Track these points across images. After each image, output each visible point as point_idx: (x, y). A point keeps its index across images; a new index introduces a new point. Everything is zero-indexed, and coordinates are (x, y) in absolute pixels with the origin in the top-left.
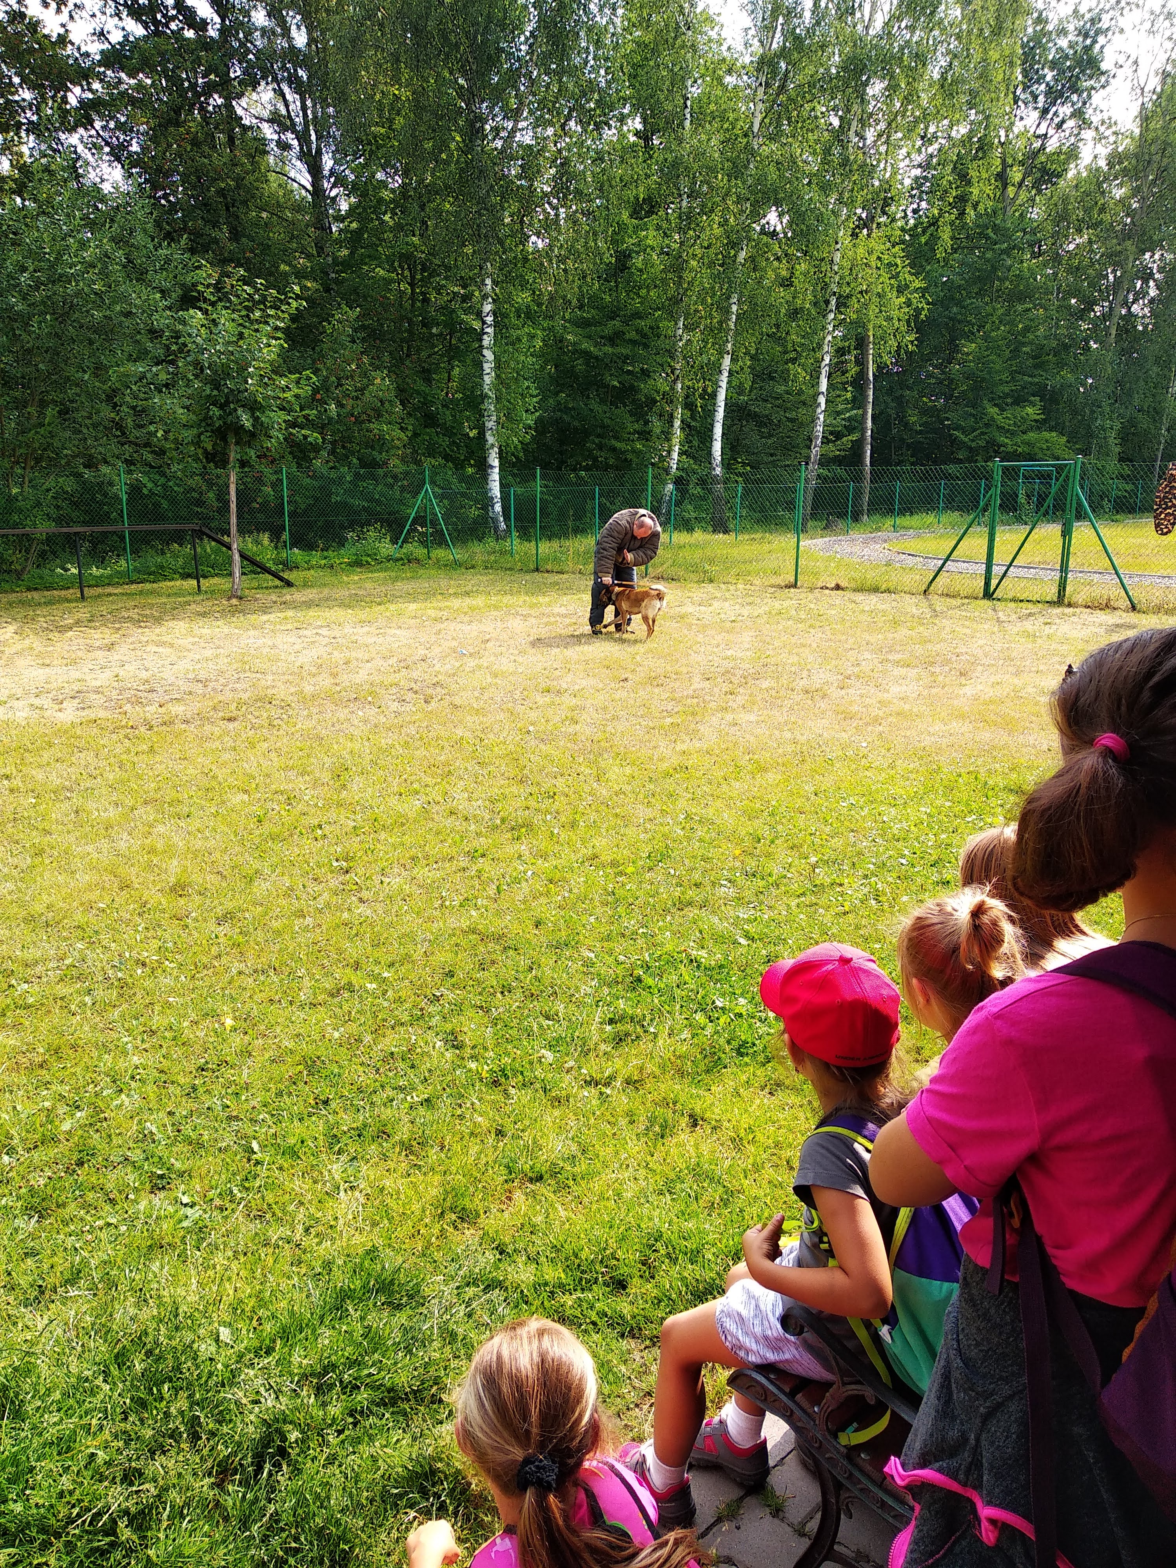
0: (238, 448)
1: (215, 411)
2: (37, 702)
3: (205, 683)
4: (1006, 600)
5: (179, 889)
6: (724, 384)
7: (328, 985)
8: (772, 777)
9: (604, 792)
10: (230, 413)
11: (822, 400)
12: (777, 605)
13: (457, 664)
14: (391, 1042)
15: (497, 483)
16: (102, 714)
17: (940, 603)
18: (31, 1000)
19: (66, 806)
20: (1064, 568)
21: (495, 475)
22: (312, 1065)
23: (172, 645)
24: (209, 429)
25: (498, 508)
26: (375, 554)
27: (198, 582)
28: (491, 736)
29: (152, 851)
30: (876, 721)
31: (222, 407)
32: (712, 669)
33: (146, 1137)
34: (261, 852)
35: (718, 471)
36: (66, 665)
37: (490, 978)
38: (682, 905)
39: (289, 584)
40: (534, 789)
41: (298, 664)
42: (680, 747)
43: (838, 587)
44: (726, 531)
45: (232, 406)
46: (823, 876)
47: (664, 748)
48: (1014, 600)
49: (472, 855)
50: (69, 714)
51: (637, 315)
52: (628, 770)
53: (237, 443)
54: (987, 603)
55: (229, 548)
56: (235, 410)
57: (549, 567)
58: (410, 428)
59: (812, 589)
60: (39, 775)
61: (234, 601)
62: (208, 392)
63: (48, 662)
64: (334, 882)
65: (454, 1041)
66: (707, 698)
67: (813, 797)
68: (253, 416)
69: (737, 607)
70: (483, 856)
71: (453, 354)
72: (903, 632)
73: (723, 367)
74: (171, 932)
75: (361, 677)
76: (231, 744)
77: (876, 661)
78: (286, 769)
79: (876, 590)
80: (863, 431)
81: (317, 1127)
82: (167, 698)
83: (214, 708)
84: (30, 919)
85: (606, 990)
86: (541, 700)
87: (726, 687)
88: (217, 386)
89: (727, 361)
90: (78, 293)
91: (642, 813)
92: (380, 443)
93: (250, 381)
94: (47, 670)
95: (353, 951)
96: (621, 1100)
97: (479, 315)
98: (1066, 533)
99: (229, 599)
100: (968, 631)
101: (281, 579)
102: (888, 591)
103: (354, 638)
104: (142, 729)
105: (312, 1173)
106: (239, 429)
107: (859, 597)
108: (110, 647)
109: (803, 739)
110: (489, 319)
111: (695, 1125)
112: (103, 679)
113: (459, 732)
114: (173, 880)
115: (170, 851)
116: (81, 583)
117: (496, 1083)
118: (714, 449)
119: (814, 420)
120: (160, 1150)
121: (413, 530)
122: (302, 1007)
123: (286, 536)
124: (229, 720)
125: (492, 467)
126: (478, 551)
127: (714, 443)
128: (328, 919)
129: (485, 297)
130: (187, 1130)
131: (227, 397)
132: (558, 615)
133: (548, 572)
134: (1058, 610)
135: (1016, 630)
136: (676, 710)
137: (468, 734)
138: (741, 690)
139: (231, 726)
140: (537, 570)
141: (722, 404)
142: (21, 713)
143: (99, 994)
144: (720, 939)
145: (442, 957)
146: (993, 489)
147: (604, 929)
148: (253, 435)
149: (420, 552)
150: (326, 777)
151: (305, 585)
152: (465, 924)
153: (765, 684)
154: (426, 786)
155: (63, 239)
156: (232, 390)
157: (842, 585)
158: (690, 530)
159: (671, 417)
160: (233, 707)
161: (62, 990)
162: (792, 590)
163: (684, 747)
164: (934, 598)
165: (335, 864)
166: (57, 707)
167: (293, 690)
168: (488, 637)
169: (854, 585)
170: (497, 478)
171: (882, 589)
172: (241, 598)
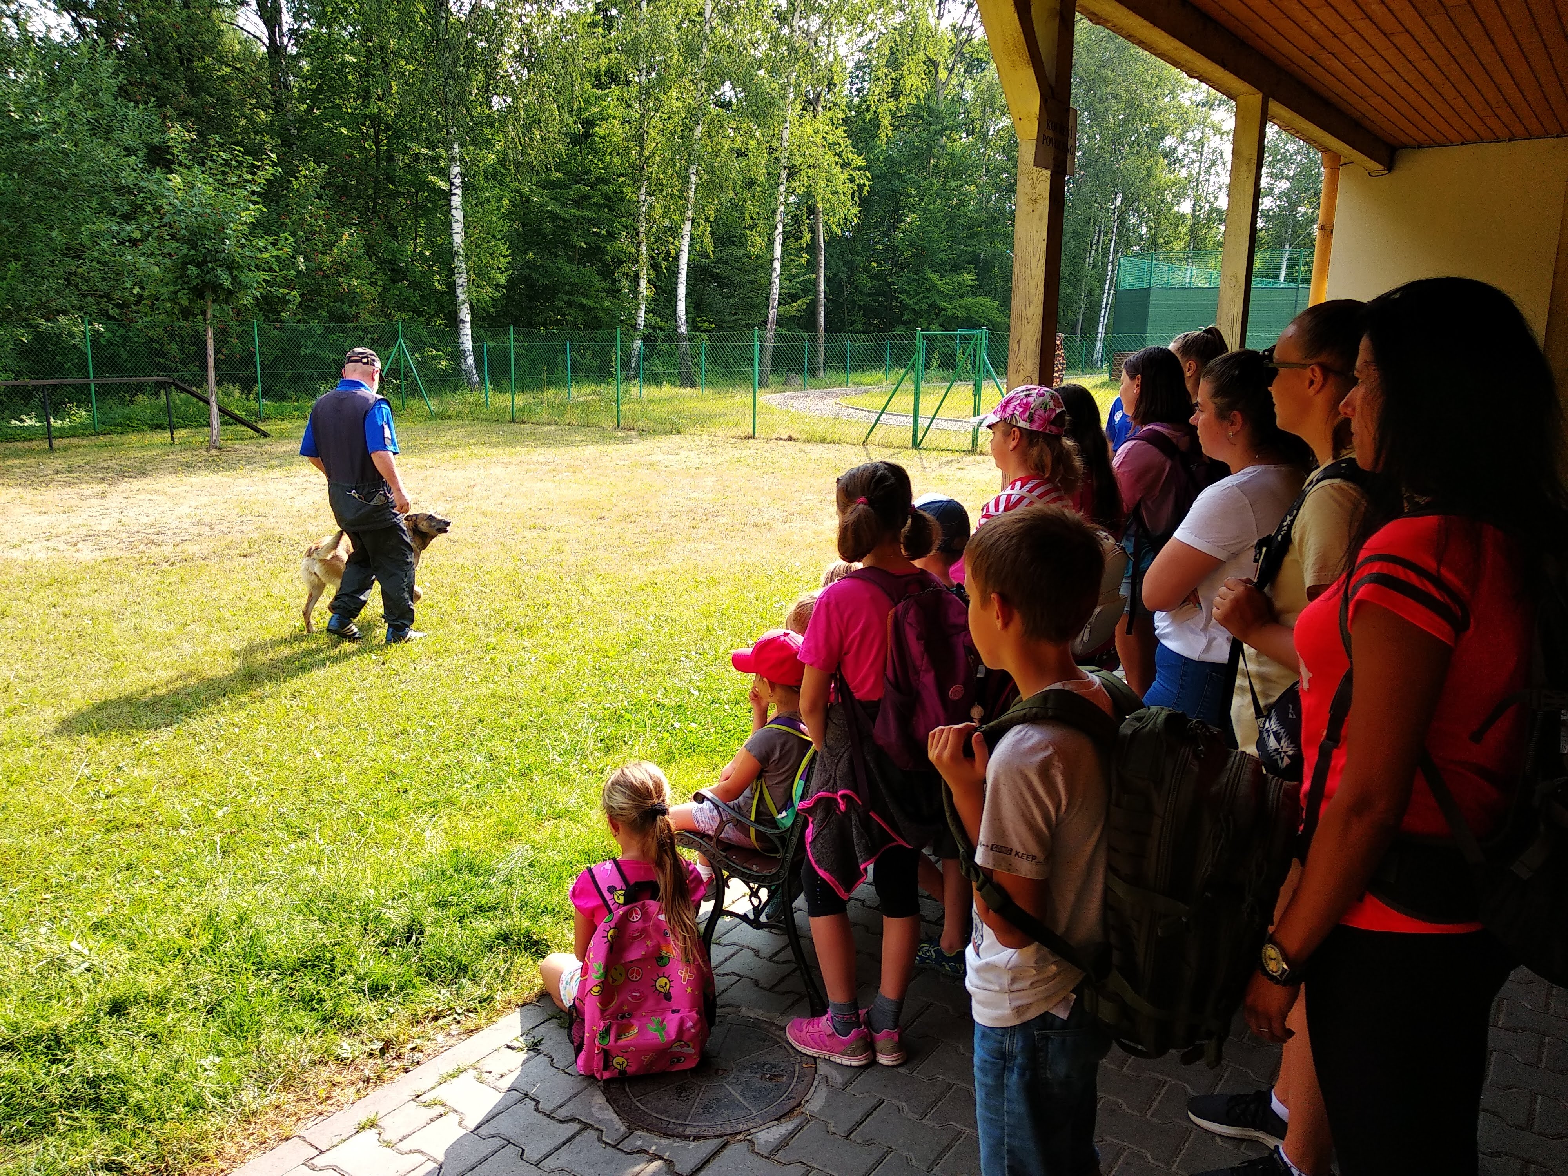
0: (216, 305)
1: (192, 270)
2: (51, 545)
3: (211, 526)
4: (932, 449)
6: (686, 248)
9: (589, 603)
10: (208, 273)
11: (777, 265)
12: (736, 453)
15: (469, 337)
16: (120, 554)
19: (123, 625)
21: (466, 330)
23: (165, 493)
24: (186, 286)
25: (470, 360)
27: (172, 434)
31: (199, 265)
32: (679, 508)
35: (683, 329)
39: (265, 435)
41: (295, 509)
42: (650, 569)
43: (790, 439)
44: (692, 386)
45: (210, 265)
48: (936, 449)
50: (87, 554)
51: (601, 180)
53: (214, 301)
54: (915, 451)
55: (207, 402)
56: (213, 269)
57: (525, 419)
58: (380, 283)
59: (767, 440)
61: (214, 452)
62: (185, 251)
63: (44, 510)
66: (673, 532)
68: (231, 274)
69: (701, 455)
71: (422, 212)
73: (684, 232)
77: (816, 501)
79: (823, 441)
80: (817, 293)
82: (178, 539)
88: (194, 246)
89: (687, 227)
92: (351, 297)
93: (228, 242)
97: (447, 177)
98: (977, 392)
99: (208, 449)
101: (257, 430)
102: (834, 441)
106: (216, 287)
107: (808, 447)
108: (103, 495)
109: (749, 561)
110: (457, 181)
112: (106, 524)
116: (49, 435)
118: (678, 309)
119: (770, 282)
123: (258, 387)
125: (463, 322)
126: (454, 402)
127: (679, 303)
129: (452, 160)
131: (205, 256)
132: (538, 462)
133: (524, 423)
134: (973, 458)
138: (702, 525)
140: (513, 421)
141: (685, 267)
146: (917, 354)
148: (230, 293)
151: (283, 436)
153: (722, 520)
156: (209, 251)
157: (794, 436)
158: (659, 384)
159: (637, 277)
162: (751, 441)
163: (654, 569)
164: (871, 448)
166: (74, 549)
168: (473, 483)
169: (805, 438)
170: (469, 332)
171: (829, 440)
172: (220, 449)
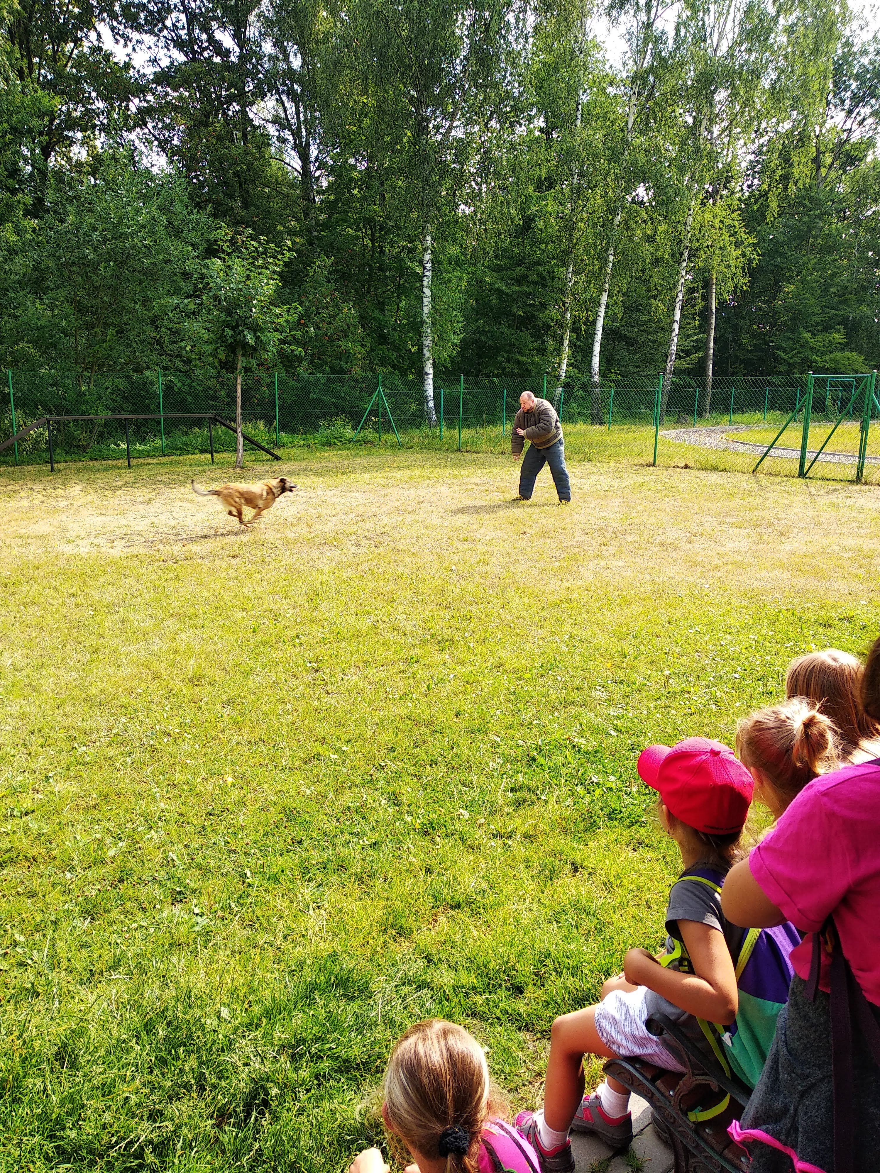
0: (244, 360)
1: (228, 332)
2: (96, 541)
3: (216, 529)
4: (816, 479)
5: (195, 681)
6: (602, 314)
7: (302, 754)
8: (636, 609)
9: (508, 617)
10: (239, 334)
11: (676, 326)
12: (640, 479)
13: (399, 519)
14: (348, 798)
15: (431, 386)
16: (142, 551)
17: (765, 481)
18: (88, 759)
19: (115, 617)
20: (862, 456)
21: (430, 380)
22: (290, 814)
23: (192, 501)
24: (223, 344)
25: (431, 404)
26: (341, 437)
27: (212, 456)
28: (424, 573)
29: (176, 652)
30: (716, 568)
31: (233, 329)
32: (590, 526)
33: (168, 863)
34: (254, 654)
35: (596, 378)
36: (117, 515)
37: (421, 753)
38: (566, 703)
39: (277, 458)
40: (456, 613)
41: (284, 517)
42: (565, 584)
43: (686, 467)
44: (601, 424)
45: (240, 328)
46: (674, 685)
47: (553, 584)
48: (822, 479)
49: (409, 661)
50: (118, 551)
51: (538, 263)
52: (526, 601)
53: (243, 355)
54: (801, 481)
55: (236, 432)
56: (243, 331)
57: (468, 448)
58: (368, 345)
59: (666, 468)
60: (97, 595)
61: (238, 470)
62: (224, 318)
63: (104, 512)
64: (308, 678)
65: (395, 800)
66: (586, 548)
67: (667, 625)
68: (255, 334)
69: (609, 480)
70: (417, 662)
71: (401, 291)
72: (736, 501)
73: (602, 301)
74: (188, 713)
75: (329, 527)
76: (234, 574)
77: (716, 523)
78: (274, 594)
79: (716, 469)
80: (707, 349)
81: (292, 861)
83: (222, 548)
84: (88, 700)
85: (509, 767)
86: (461, 547)
87: (601, 540)
88: (230, 314)
89: (605, 297)
90: (133, 247)
91: (536, 633)
92: (346, 356)
93: (254, 310)
94: (103, 518)
95: (321, 730)
96: (520, 850)
97: (421, 262)
98: (864, 429)
99: (234, 468)
100: (787, 502)
101: (272, 454)
102: (725, 470)
103: (324, 499)
104: (171, 562)
105: (289, 894)
106: (245, 345)
107: (703, 474)
108: (148, 502)
109: (659, 581)
110: (429, 266)
111: (576, 871)
112: (143, 525)
113: (401, 569)
114: (191, 673)
115: (189, 652)
116: (129, 455)
117: (426, 833)
118: (593, 363)
119: (669, 341)
120: (179, 873)
121: (368, 420)
122: (283, 770)
123: (276, 423)
124: (233, 557)
125: (427, 374)
126: (416, 435)
127: (594, 358)
128: (302, 706)
129: (426, 249)
130: (199, 859)
131: (237, 321)
132: (475, 484)
133: (467, 452)
134: (857, 487)
135: (823, 502)
136: (563, 556)
137: (407, 571)
138: (613, 543)
139: (235, 561)
140: (459, 450)
141: (601, 329)
142: (85, 550)
143: (137, 755)
144: (595, 730)
145: (386, 737)
146: (807, 395)
147: (508, 720)
148: (255, 349)
149: (373, 436)
150: (302, 600)
151: (289, 459)
152: (404, 712)
153: (630, 539)
154: (376, 608)
155: (123, 208)
156: (241, 317)
157: (690, 465)
158: (574, 422)
159: (562, 338)
160: (236, 548)
161: (110, 752)
162: (651, 468)
163: (568, 584)
164: (761, 477)
165: (309, 665)
166: (109, 545)
167: (279, 536)
168: (422, 499)
169: (698, 465)
170: (431, 382)
171: (721, 469)
172: (243, 468)
